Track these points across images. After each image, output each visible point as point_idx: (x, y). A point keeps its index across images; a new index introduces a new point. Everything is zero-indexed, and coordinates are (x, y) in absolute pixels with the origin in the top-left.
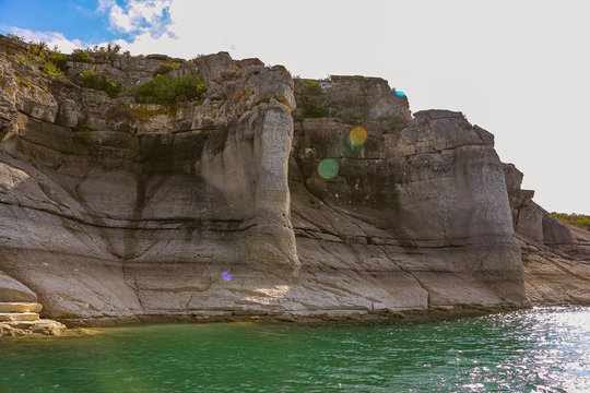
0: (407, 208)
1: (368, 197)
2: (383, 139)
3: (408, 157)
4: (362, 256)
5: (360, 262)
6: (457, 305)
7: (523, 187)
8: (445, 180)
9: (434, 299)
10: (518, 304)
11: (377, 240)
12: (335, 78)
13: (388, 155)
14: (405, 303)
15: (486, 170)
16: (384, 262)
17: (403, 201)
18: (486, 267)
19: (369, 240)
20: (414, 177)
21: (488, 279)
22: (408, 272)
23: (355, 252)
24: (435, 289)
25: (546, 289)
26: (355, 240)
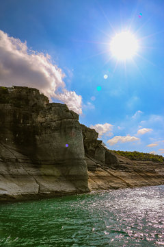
0: (40, 146)
1: (22, 141)
2: (31, 115)
3: (41, 123)
4: (10, 168)
5: (9, 170)
6: (53, 191)
7: (98, 139)
8: (56, 134)
9: (42, 189)
10: (84, 190)
11: (20, 160)
12: (15, 87)
13: (33, 122)
14: (26, 191)
15: (74, 130)
16: (21, 170)
17: (38, 143)
18: (70, 174)
19: (17, 160)
20: (44, 132)
21: (70, 179)
22: (32, 175)
23: (7, 166)
24: (43, 184)
25: (100, 183)
26: (9, 160)
